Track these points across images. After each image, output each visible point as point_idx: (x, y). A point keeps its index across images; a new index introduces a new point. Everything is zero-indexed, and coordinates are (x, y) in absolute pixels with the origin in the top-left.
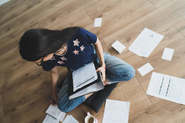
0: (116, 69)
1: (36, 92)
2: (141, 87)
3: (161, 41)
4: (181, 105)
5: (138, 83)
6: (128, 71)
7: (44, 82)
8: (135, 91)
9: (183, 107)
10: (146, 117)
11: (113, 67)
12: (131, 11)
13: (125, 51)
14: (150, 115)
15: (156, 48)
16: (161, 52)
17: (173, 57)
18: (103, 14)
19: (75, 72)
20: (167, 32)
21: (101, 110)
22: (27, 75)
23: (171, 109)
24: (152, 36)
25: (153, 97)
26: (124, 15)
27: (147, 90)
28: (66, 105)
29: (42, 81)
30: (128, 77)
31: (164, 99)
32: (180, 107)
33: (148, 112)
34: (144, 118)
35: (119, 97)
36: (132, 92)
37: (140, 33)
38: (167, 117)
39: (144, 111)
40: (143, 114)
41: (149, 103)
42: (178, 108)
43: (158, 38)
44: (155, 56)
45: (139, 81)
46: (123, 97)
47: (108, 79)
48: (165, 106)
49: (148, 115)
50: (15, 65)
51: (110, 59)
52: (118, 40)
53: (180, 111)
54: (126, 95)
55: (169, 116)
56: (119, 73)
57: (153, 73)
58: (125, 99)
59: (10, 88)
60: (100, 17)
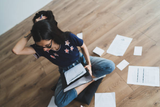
0: (99, 64)
1: (34, 98)
2: (122, 79)
3: (131, 42)
4: (156, 87)
5: (118, 77)
6: (109, 64)
7: (41, 89)
8: (117, 83)
9: (158, 88)
10: (130, 102)
11: (97, 64)
12: (104, 25)
13: (105, 54)
14: (133, 100)
15: (128, 48)
16: (132, 50)
17: (142, 52)
18: (83, 30)
19: (67, 73)
20: (134, 36)
21: (92, 103)
22: (25, 85)
23: (149, 92)
24: (124, 40)
25: (132, 85)
26: (99, 28)
27: (127, 80)
28: (62, 99)
29: (39, 88)
30: (109, 70)
31: (142, 85)
32: (156, 89)
33: (131, 98)
34: (129, 104)
35: (105, 90)
36: (115, 84)
37: (113, 39)
38: (147, 99)
39: (128, 97)
40: (127, 100)
41: (130, 91)
42: (155, 90)
43: (128, 40)
44: (128, 54)
45: (119, 75)
46: (109, 89)
47: (94, 75)
48: (144, 90)
49: (131, 100)
50: (14, 79)
51: (93, 59)
52: (98, 47)
53: (157, 92)
54: (111, 88)
55: (149, 97)
56: (102, 67)
57: (130, 67)
58: (111, 91)
59: (12, 99)
60: (81, 32)
